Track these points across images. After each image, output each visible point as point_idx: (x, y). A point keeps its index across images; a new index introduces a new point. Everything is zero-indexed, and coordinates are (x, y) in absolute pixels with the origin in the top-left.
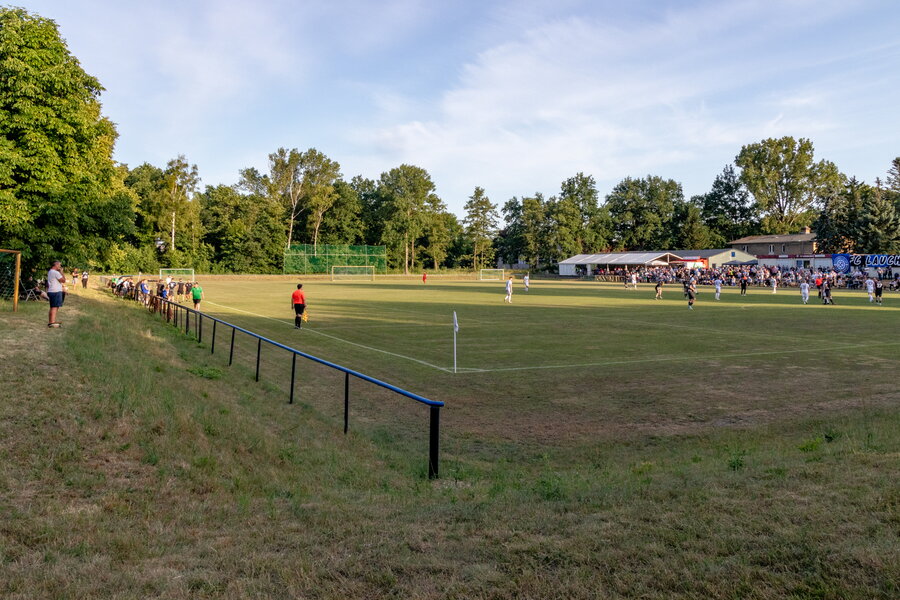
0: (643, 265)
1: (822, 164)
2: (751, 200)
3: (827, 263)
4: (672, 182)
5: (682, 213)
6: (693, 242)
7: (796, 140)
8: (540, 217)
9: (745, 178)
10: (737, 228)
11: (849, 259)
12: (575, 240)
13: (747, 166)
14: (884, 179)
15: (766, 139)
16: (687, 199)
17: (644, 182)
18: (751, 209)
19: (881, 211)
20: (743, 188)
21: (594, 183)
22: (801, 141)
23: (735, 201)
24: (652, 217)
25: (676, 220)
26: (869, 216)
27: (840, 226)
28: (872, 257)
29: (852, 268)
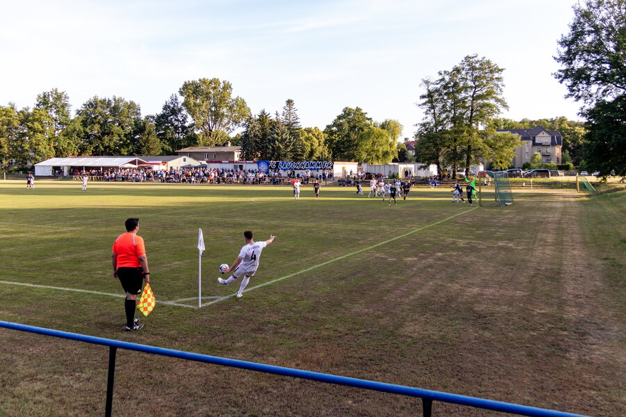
0: (117, 168)
1: (237, 99)
2: (190, 121)
3: (254, 167)
4: (132, 103)
5: (140, 128)
6: (149, 150)
7: (221, 81)
8: (16, 123)
9: (186, 104)
10: (180, 141)
11: (268, 164)
12: (49, 145)
13: (188, 96)
14: (280, 113)
15: (202, 78)
16: (143, 117)
17: (109, 101)
18: (189, 127)
19: (282, 133)
20: (184, 112)
21: (68, 98)
22: (224, 82)
23: (178, 120)
24: (116, 128)
25: (136, 133)
26: (276, 136)
27: (256, 141)
28: (283, 163)
29: (270, 170)
